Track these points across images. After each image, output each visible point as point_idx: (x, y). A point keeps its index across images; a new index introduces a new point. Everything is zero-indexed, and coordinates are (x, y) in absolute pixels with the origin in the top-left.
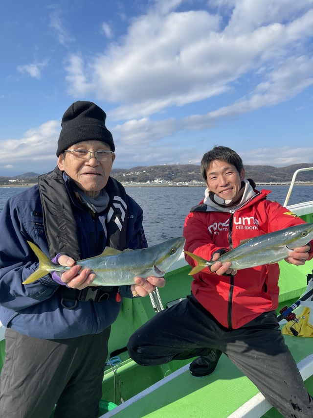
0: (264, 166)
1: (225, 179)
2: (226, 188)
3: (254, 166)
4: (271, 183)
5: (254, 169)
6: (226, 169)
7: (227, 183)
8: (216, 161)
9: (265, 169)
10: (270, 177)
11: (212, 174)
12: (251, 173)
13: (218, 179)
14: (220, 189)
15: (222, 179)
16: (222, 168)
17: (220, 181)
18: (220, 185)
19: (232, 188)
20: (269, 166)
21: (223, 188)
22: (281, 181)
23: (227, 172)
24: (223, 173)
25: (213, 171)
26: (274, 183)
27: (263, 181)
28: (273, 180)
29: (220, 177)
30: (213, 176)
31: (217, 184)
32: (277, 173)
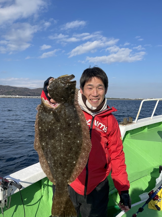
0: (24, 88)
1: (97, 92)
2: (96, 98)
3: (19, 88)
4: (28, 97)
5: (19, 89)
6: (100, 85)
7: (98, 95)
8: (95, 78)
9: (24, 89)
10: (28, 94)
11: (90, 85)
12: (18, 91)
13: (93, 90)
14: (91, 97)
15: (95, 92)
16: (98, 84)
17: (94, 92)
18: (93, 95)
19: (99, 99)
20: (27, 88)
21: (94, 98)
22: (33, 96)
23: (100, 87)
24: (97, 87)
25: (91, 83)
26: (30, 97)
27: (24, 95)
28: (29, 96)
29: (94, 90)
30: (90, 87)
31: (91, 93)
32: (31, 92)
